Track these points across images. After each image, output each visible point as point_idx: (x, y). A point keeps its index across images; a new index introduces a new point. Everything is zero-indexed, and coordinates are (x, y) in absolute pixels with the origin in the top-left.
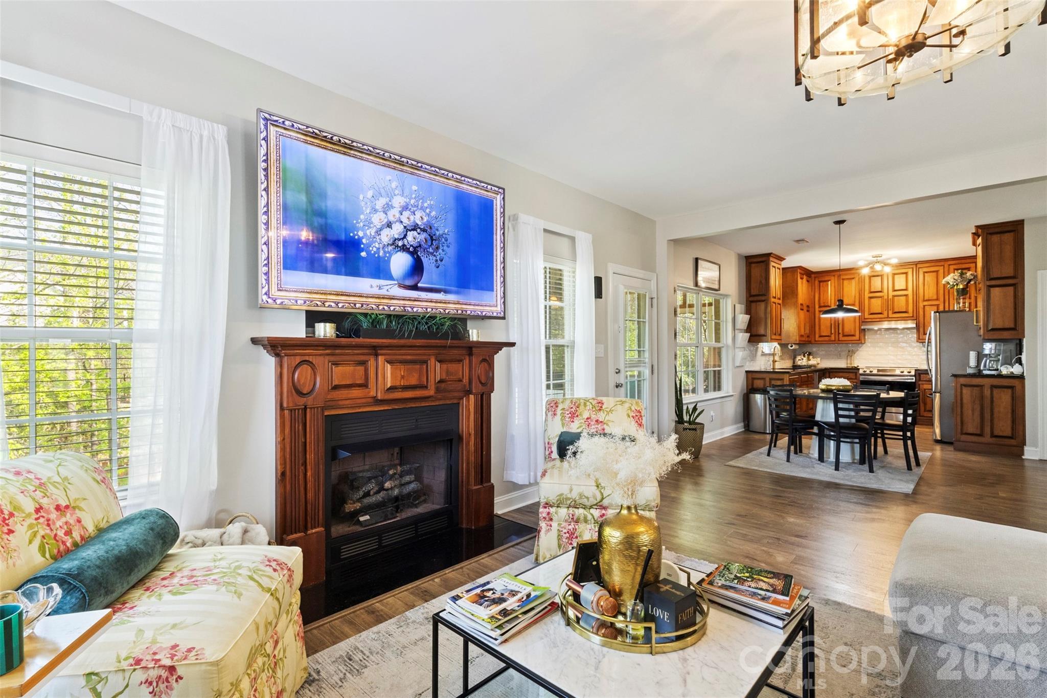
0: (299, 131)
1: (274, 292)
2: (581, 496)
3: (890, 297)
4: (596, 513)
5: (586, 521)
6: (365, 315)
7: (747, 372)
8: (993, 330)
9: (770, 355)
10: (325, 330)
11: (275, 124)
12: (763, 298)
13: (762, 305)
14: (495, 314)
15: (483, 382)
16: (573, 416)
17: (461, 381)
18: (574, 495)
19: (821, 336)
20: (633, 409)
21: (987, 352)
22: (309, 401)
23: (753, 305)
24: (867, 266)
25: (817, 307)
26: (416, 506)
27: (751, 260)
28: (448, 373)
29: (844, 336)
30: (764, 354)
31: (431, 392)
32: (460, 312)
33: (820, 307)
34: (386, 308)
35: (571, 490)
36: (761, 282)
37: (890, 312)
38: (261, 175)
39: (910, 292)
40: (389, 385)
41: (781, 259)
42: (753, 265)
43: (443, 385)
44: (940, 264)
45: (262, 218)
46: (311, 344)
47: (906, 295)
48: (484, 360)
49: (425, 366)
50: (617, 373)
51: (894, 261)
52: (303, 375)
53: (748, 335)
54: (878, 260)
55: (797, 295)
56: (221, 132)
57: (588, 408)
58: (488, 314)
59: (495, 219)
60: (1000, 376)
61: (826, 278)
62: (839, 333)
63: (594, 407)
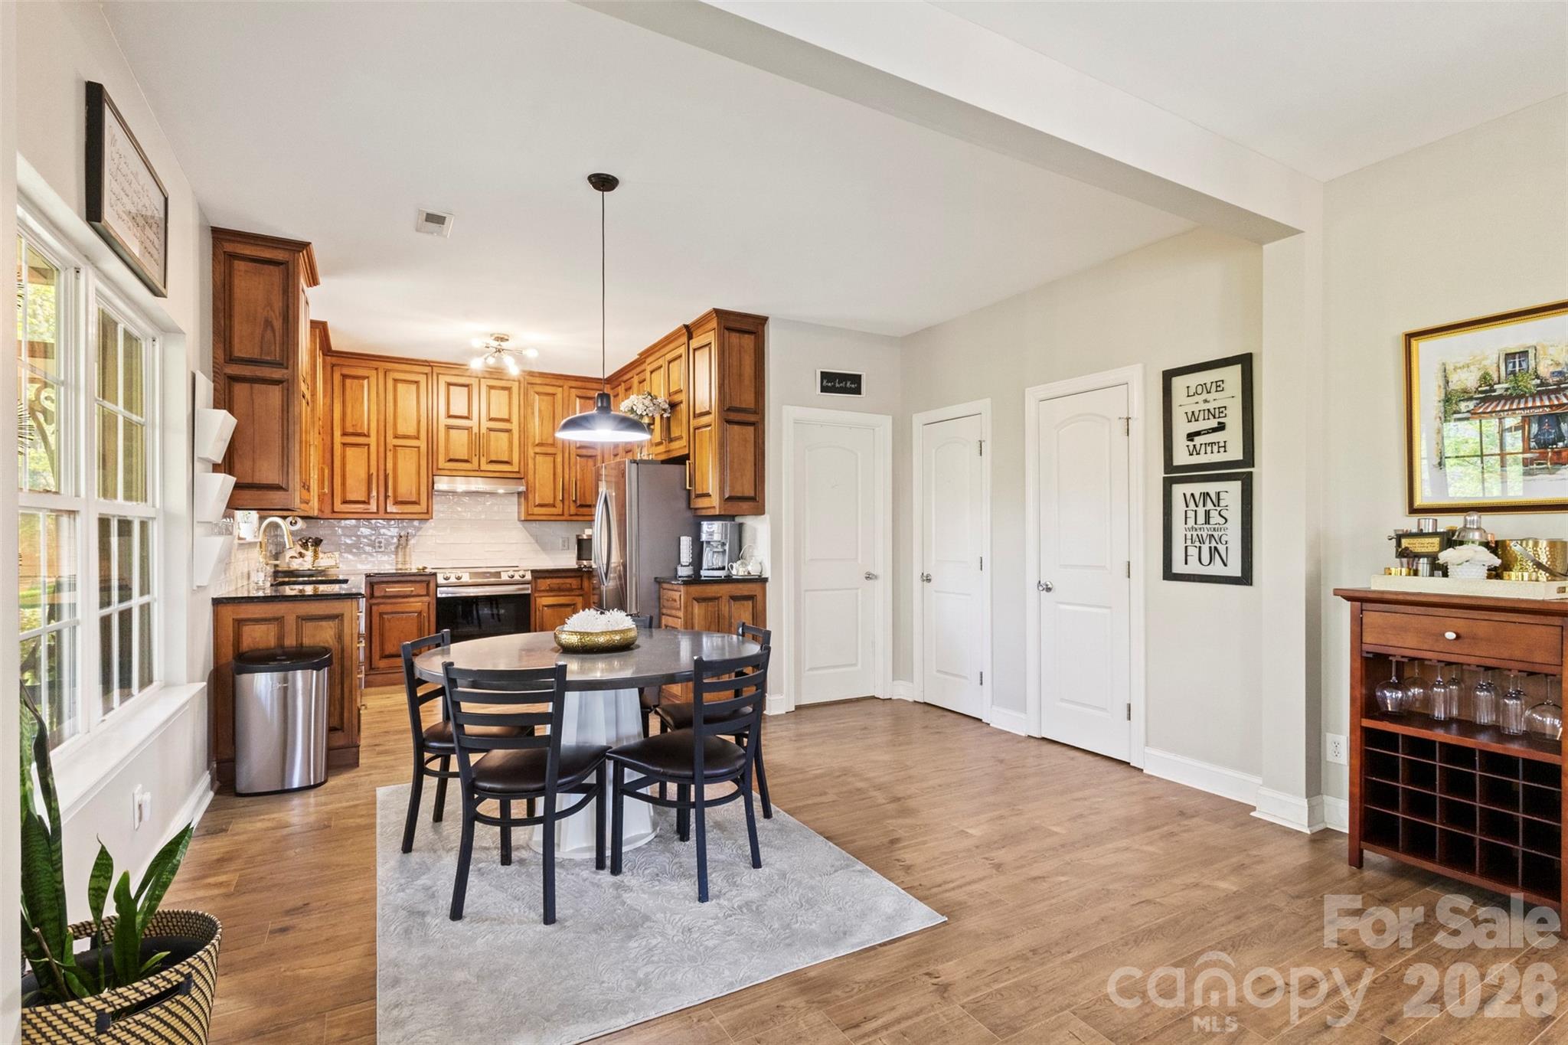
3: (483, 430)
7: (217, 602)
8: (731, 499)
12: (277, 374)
13: (275, 394)
19: (345, 502)
23: (241, 389)
25: (337, 433)
27: (229, 247)
29: (397, 502)
33: (344, 434)
36: (268, 323)
37: (483, 460)
39: (514, 426)
42: (240, 264)
44: (560, 382)
47: (508, 431)
53: (231, 480)
54: (500, 345)
60: (729, 580)
61: (360, 372)
62: (386, 497)
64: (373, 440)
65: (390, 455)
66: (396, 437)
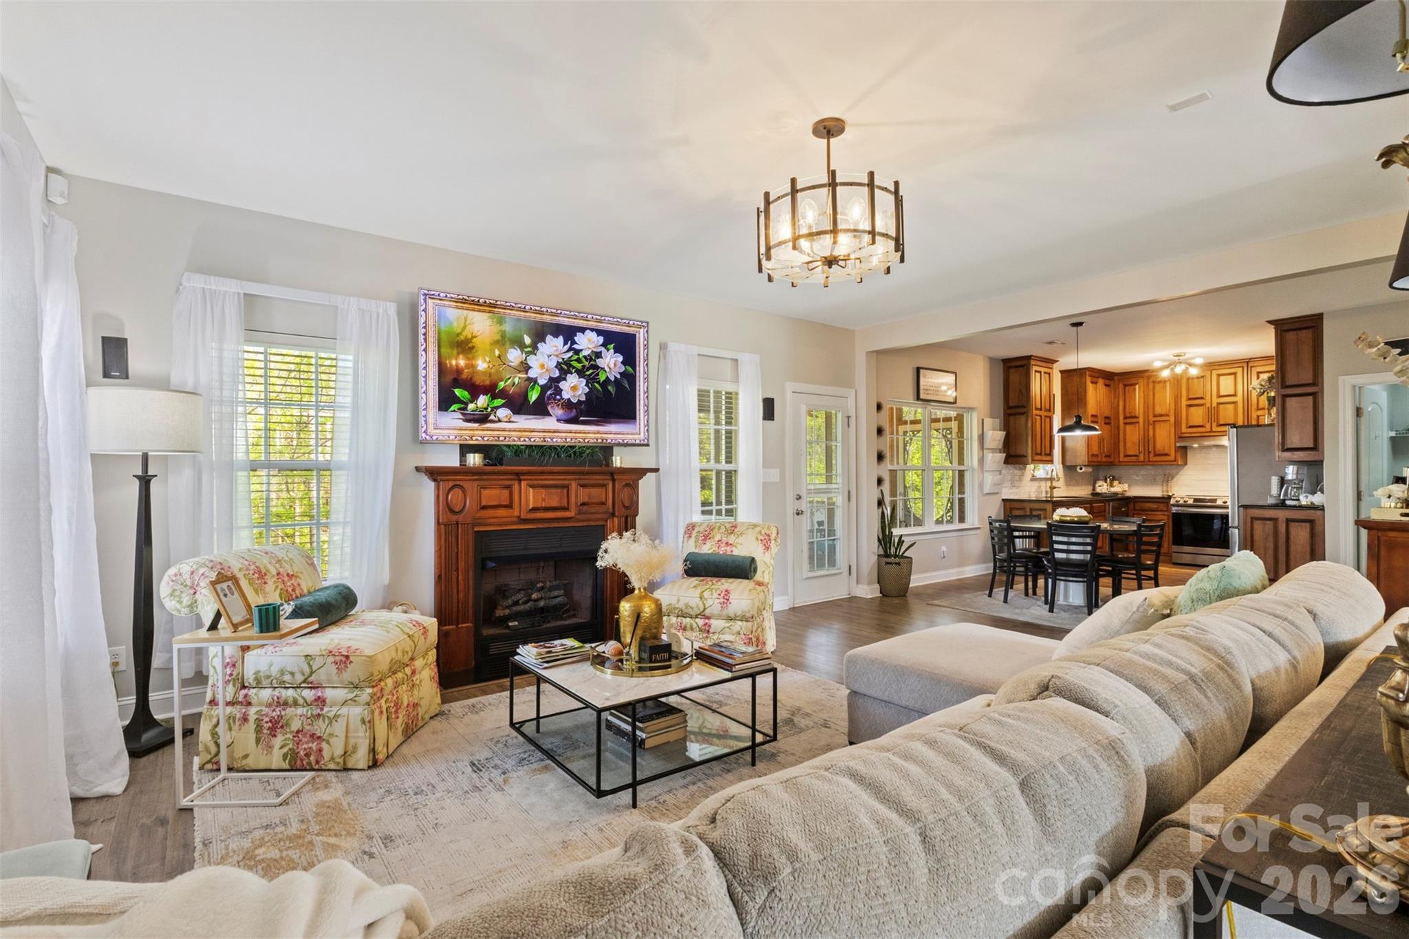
0: (452, 300)
1: (431, 430)
2: (687, 606)
3: (1214, 405)
4: (700, 622)
5: (692, 629)
6: (509, 446)
7: (1006, 501)
8: (1288, 449)
9: (1046, 479)
10: (474, 460)
11: (432, 297)
13: (1023, 418)
14: (638, 442)
15: (626, 505)
16: (706, 538)
17: (603, 503)
18: (681, 605)
19: (1126, 456)
20: (763, 532)
21: (1290, 477)
22: (460, 518)
23: (1012, 418)
24: (1167, 367)
25: (1121, 418)
26: (565, 619)
27: (1009, 364)
28: (590, 497)
29: (1156, 455)
30: (1034, 479)
31: (571, 514)
32: (600, 441)
33: (1125, 418)
34: (527, 439)
35: (678, 601)
36: (1020, 390)
37: (1214, 425)
38: (421, 338)
39: (1239, 399)
40: (531, 507)
41: (1051, 361)
42: (1011, 370)
43: (585, 508)
45: (423, 373)
46: (463, 471)
47: (1235, 403)
48: (627, 485)
49: (565, 491)
50: (797, 499)
51: (1199, 361)
52: (455, 497)
53: (1005, 455)
54: (1179, 359)
55: (1085, 404)
56: (392, 308)
57: (721, 531)
58: (630, 442)
59: (637, 352)
62: (1149, 452)
63: (727, 530)
64: (1141, 420)
65: (1151, 427)
66: (1155, 416)
